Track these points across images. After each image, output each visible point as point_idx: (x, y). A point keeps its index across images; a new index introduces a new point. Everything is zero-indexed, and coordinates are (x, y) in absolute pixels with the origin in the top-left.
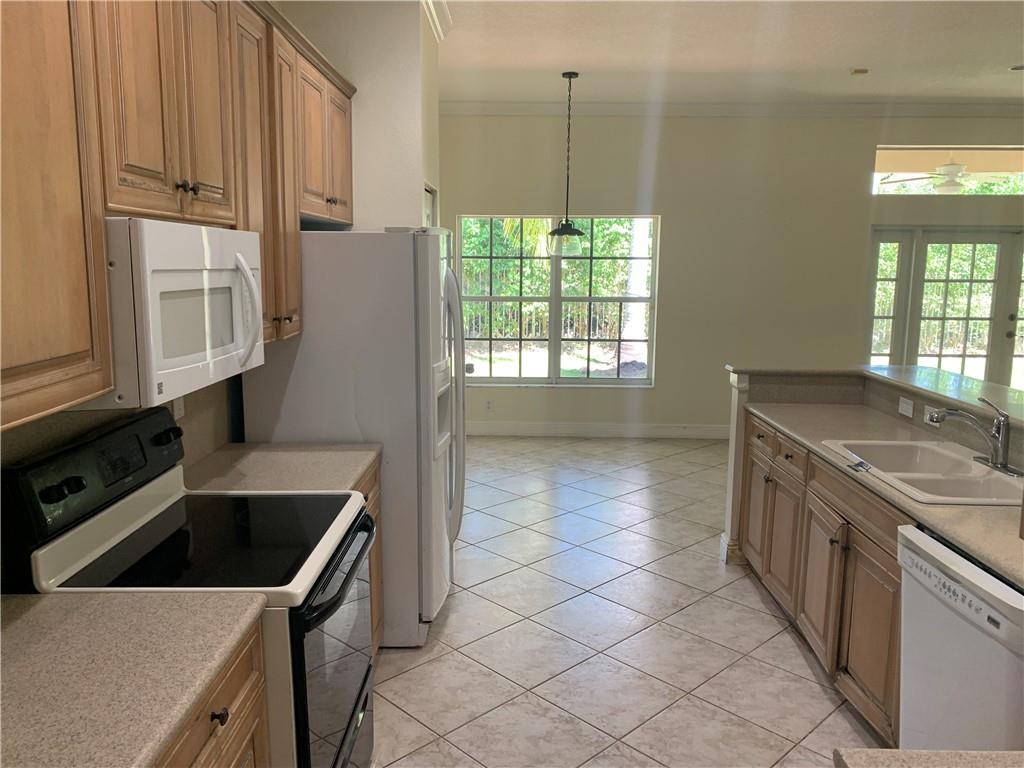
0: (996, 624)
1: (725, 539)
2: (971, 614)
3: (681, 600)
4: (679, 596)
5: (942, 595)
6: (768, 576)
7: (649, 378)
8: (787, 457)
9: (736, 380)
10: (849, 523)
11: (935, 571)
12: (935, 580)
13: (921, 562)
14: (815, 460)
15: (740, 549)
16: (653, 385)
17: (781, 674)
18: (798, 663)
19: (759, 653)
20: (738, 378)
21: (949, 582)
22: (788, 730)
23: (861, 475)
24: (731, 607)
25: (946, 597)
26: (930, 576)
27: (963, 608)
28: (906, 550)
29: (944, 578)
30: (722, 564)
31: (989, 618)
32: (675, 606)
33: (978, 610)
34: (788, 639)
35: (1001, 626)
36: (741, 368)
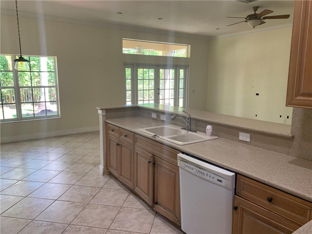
0: (221, 181)
1: (101, 167)
2: (211, 179)
3: (93, 193)
4: (92, 192)
5: (198, 174)
6: (121, 177)
7: (58, 115)
8: (125, 136)
9: (101, 112)
10: (154, 155)
11: (194, 167)
12: (195, 170)
13: (188, 165)
14: (137, 136)
15: (107, 169)
16: (60, 117)
17: (135, 210)
18: (138, 204)
19: (125, 205)
20: (102, 112)
21: (200, 170)
22: (145, 230)
23: (157, 139)
24: (110, 191)
25: (200, 175)
26: (193, 169)
27: (208, 178)
28: (181, 162)
29: (198, 169)
30: (102, 176)
31: (218, 180)
32: (91, 196)
33: (213, 178)
34: (132, 197)
35: (222, 182)
36: (103, 108)
